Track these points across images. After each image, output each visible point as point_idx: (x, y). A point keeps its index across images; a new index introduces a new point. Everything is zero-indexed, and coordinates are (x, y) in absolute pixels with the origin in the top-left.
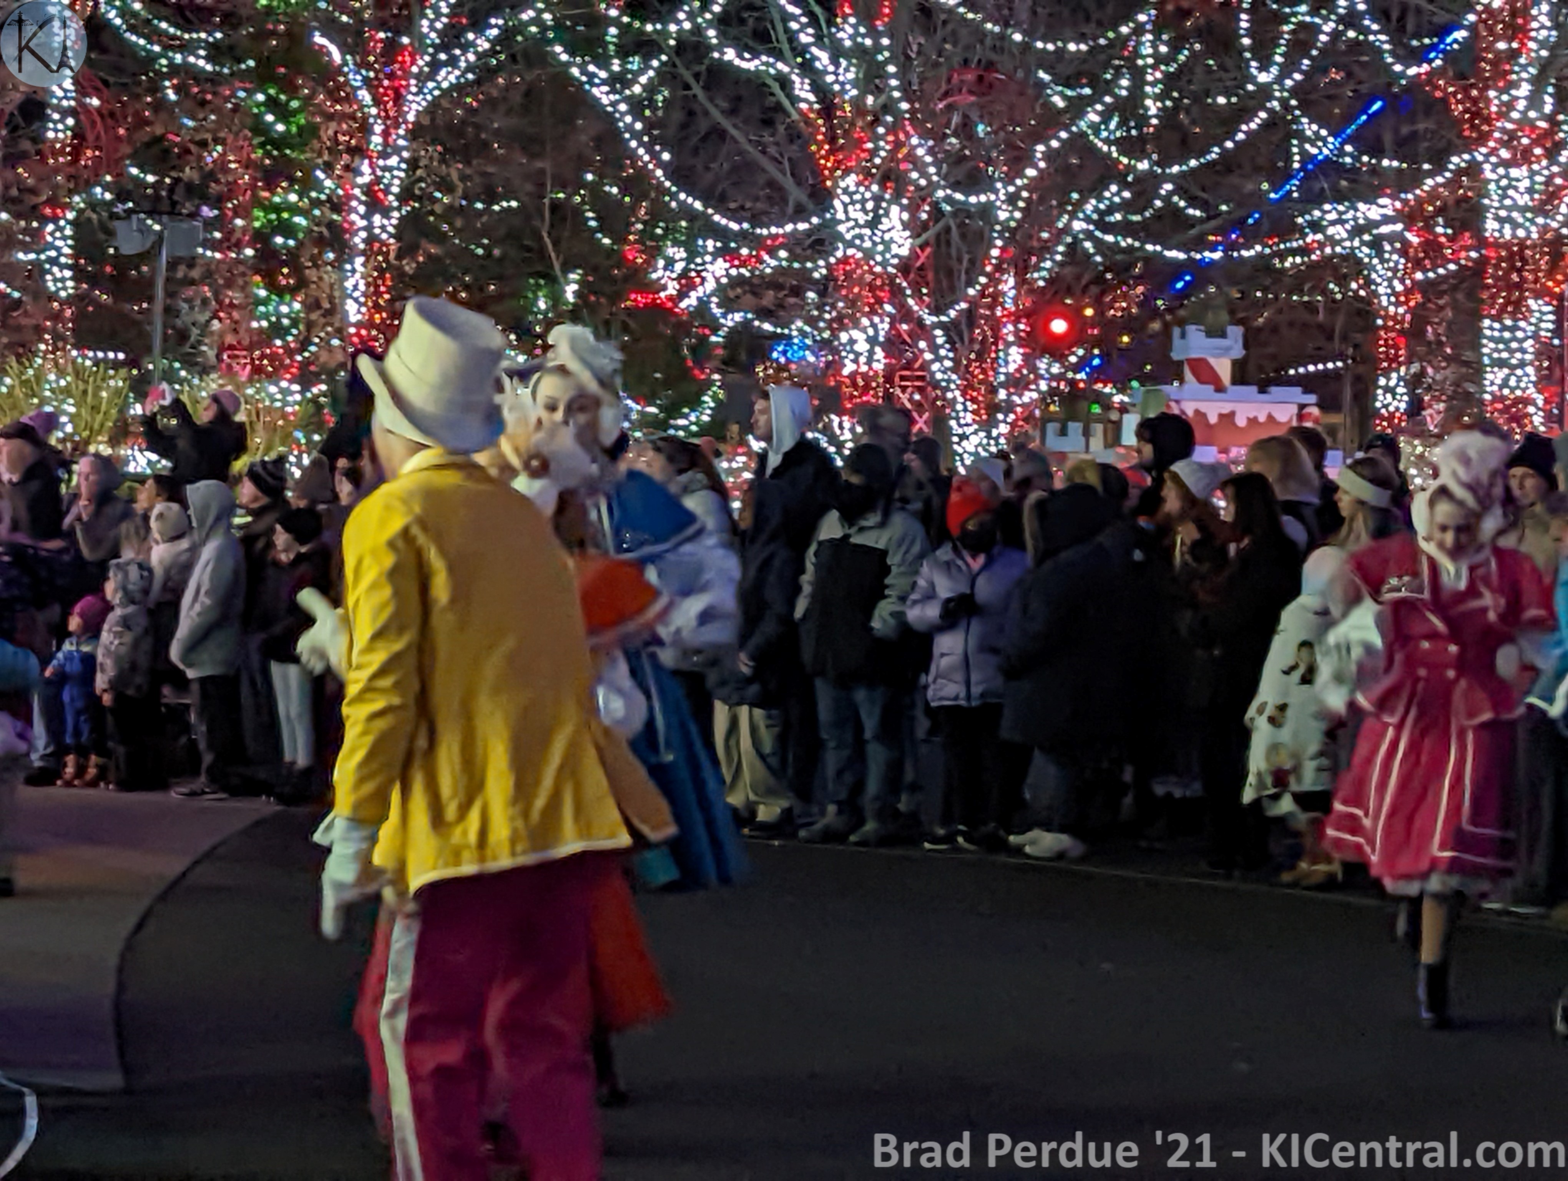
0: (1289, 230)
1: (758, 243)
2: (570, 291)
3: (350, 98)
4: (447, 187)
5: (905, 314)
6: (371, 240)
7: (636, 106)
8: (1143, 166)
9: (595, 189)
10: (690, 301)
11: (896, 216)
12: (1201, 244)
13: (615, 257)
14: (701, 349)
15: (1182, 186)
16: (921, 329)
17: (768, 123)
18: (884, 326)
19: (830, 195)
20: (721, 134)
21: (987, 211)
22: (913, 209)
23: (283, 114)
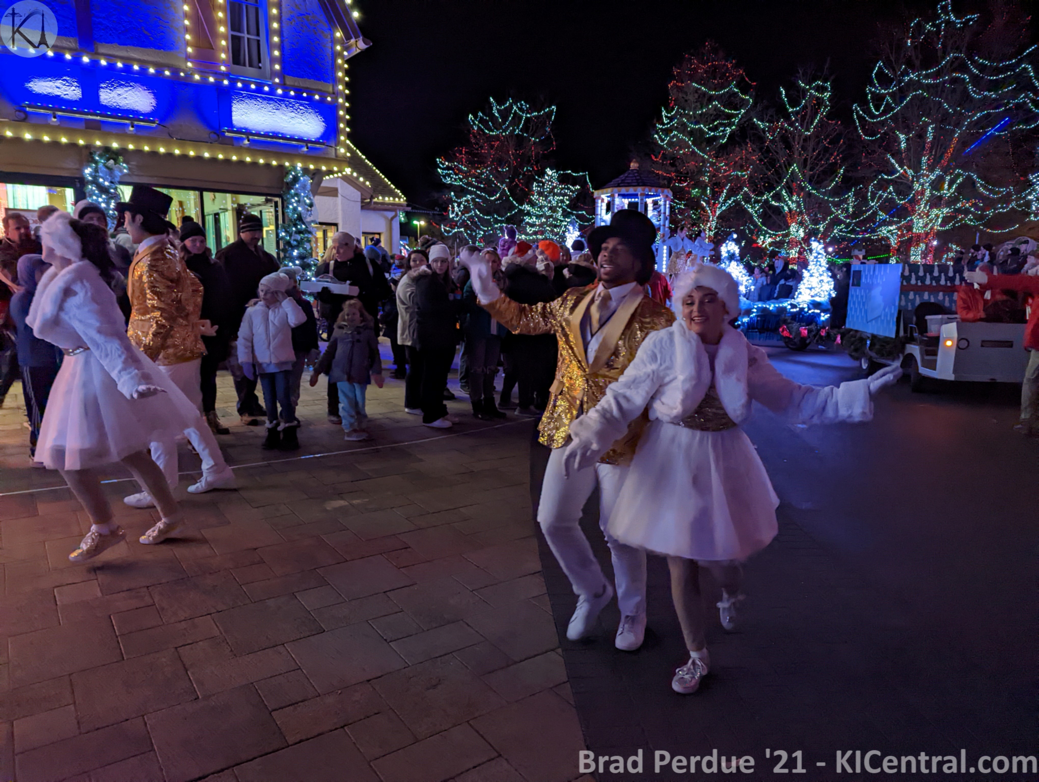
0: (876, 232)
1: (776, 235)
2: (743, 244)
3: (707, 212)
4: (722, 227)
5: (802, 247)
6: (709, 236)
7: (756, 212)
8: (848, 221)
9: (748, 227)
10: (764, 246)
11: (801, 230)
12: (858, 234)
13: (751, 238)
14: (765, 254)
15: (855, 223)
16: (805, 250)
17: (780, 215)
18: (798, 249)
19: (790, 227)
20: (770, 216)
21: (818, 229)
22: (805, 229)
23: (695, 215)
